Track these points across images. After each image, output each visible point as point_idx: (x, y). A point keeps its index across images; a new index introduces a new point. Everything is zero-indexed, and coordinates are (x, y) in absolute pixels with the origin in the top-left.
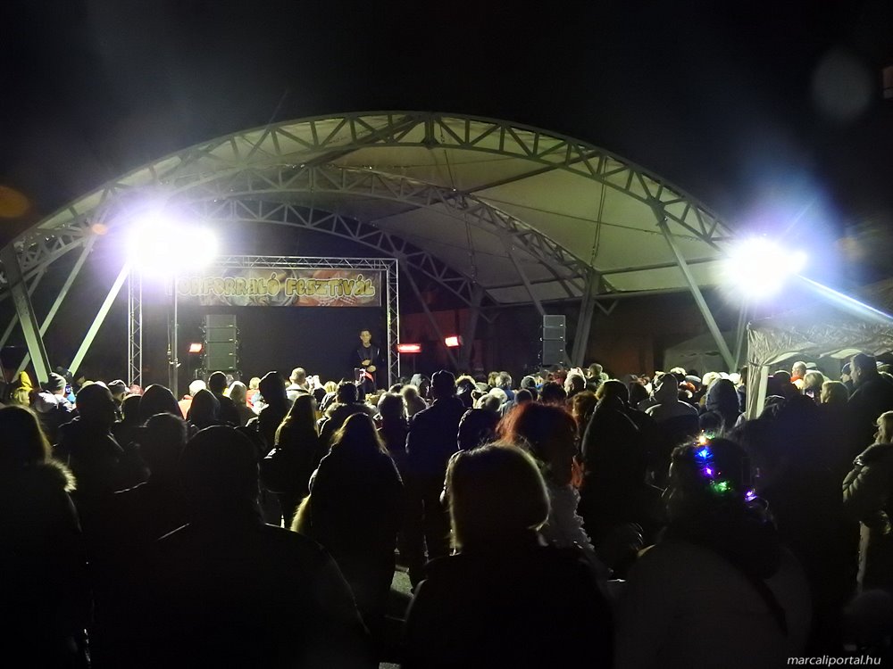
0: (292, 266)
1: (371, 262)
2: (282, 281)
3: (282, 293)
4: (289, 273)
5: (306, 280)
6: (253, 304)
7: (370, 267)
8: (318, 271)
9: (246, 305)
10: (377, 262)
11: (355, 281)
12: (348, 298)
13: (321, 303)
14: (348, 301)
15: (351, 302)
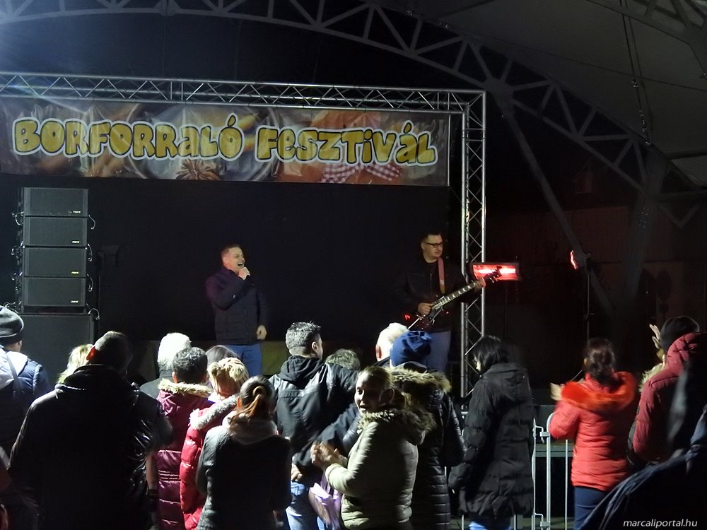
0: (270, 101)
1: (431, 97)
2: (249, 131)
3: (248, 154)
4: (263, 116)
5: (297, 130)
6: (189, 176)
7: (428, 107)
8: (321, 113)
9: (175, 177)
10: (443, 97)
11: (398, 135)
12: (381, 169)
13: (328, 176)
14: (383, 173)
15: (388, 176)
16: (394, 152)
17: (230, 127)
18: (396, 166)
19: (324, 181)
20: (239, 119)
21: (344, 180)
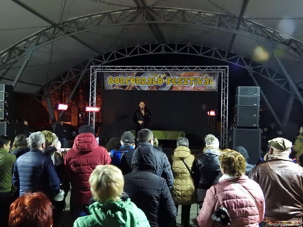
0: (169, 71)
1: (213, 68)
2: (165, 78)
3: (164, 84)
4: (168, 75)
5: (177, 77)
6: (150, 90)
7: (212, 71)
8: (183, 73)
9: (146, 90)
10: (217, 68)
11: (204, 78)
12: (200, 87)
13: (185, 89)
14: (200, 88)
15: (201, 89)
16: (203, 83)
17: (160, 77)
18: (204, 86)
19: (184, 90)
20: (162, 75)
21: (189, 90)
